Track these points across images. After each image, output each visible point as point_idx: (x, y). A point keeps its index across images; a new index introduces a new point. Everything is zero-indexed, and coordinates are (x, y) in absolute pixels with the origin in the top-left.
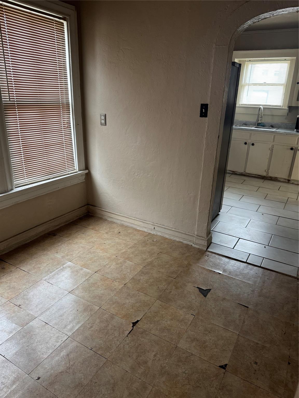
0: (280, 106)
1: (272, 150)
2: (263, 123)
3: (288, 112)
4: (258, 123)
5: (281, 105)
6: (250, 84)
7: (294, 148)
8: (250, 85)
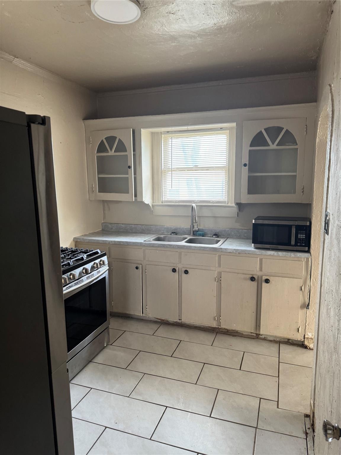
0: (224, 202)
1: (219, 280)
2: (202, 229)
3: (238, 211)
4: (194, 232)
5: (225, 200)
6: (174, 168)
7: (256, 277)
8: (174, 171)
